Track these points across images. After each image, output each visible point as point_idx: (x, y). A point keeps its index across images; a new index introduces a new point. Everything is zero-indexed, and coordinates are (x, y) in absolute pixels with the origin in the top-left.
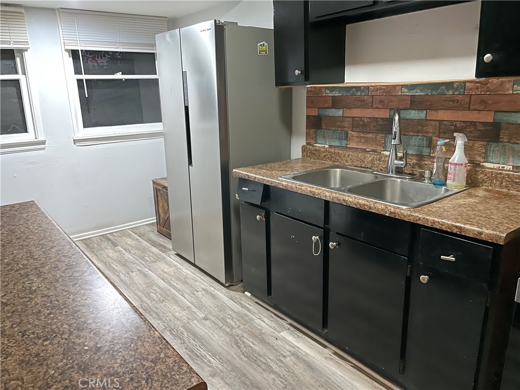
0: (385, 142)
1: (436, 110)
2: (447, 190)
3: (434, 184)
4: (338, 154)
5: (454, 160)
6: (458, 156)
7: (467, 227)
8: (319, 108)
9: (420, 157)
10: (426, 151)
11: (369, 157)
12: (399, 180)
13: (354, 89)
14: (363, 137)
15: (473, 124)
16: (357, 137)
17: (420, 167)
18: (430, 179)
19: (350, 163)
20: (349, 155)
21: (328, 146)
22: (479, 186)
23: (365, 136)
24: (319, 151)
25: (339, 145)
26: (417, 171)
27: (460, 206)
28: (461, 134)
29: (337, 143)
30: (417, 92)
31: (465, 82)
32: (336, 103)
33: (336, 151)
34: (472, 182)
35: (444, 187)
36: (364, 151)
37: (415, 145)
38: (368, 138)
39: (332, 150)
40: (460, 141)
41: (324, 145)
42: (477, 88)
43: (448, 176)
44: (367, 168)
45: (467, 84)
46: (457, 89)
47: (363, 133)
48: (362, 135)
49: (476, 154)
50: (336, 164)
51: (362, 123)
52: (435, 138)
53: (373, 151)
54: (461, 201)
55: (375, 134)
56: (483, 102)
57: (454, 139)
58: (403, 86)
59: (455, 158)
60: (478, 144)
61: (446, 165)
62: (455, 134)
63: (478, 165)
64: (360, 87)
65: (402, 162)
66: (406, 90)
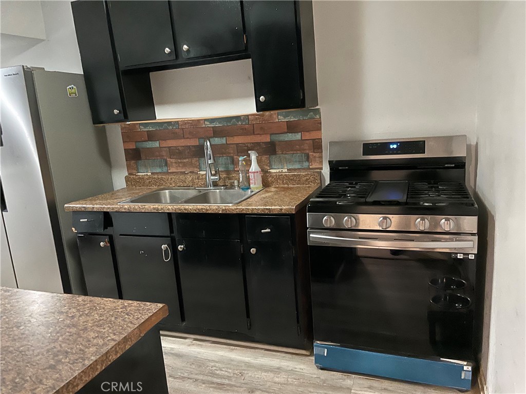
0: (199, 164)
1: (232, 137)
2: (252, 192)
3: (242, 189)
4: (162, 179)
5: (252, 170)
6: (254, 167)
7: (273, 207)
8: (136, 142)
9: (228, 172)
10: (231, 167)
11: (189, 178)
12: (218, 191)
13: (166, 125)
14: (181, 162)
15: (258, 144)
16: (176, 163)
17: (230, 179)
18: (238, 186)
19: (174, 185)
20: (171, 179)
21: (150, 174)
22: (270, 186)
23: (182, 161)
24: (143, 178)
25: (161, 171)
26: (228, 183)
27: (264, 198)
28: (253, 152)
29: (158, 170)
30: (216, 124)
31: (248, 116)
32: (151, 137)
33: (160, 177)
34: (266, 184)
35: (249, 190)
36: (184, 173)
37: (222, 164)
38: (185, 162)
39: (156, 176)
40: (253, 156)
41: (146, 174)
42: (257, 119)
43: (251, 181)
44: (189, 186)
45: (250, 117)
46: (244, 120)
47: (180, 159)
48: (179, 161)
49: (264, 165)
50: (161, 187)
51: (177, 151)
52: (236, 157)
53: (191, 172)
54: (264, 196)
55: (190, 159)
56: (262, 128)
57: (249, 156)
58: (205, 120)
59: (252, 169)
60: (264, 158)
61: (247, 175)
62: (249, 152)
63: (267, 172)
64: (170, 122)
65: (217, 177)
66: (208, 123)
